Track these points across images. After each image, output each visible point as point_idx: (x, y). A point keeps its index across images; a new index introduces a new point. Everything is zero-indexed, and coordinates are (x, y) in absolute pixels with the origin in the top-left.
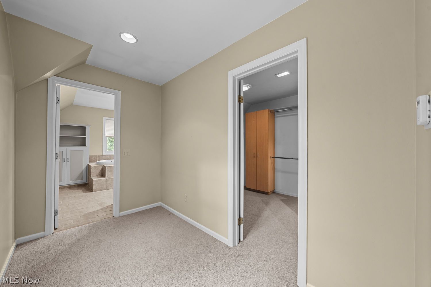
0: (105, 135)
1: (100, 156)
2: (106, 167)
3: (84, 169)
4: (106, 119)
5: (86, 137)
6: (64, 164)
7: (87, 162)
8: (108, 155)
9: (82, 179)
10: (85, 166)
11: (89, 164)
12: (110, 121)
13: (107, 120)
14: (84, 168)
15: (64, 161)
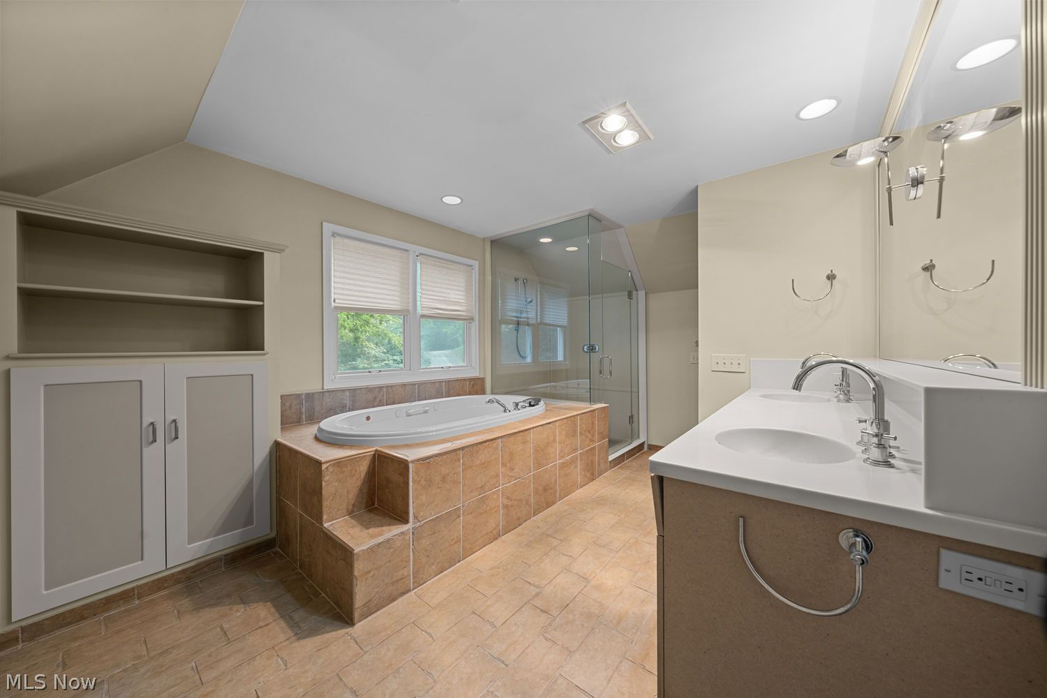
0: (330, 304)
1: (313, 394)
2: (411, 465)
3: (260, 468)
4: (334, 234)
5: (263, 306)
6: (152, 454)
7: (269, 431)
8: (343, 391)
9: (249, 521)
10: (262, 452)
11: (280, 440)
12: (346, 241)
13: (338, 239)
14: (256, 466)
15: (154, 441)
